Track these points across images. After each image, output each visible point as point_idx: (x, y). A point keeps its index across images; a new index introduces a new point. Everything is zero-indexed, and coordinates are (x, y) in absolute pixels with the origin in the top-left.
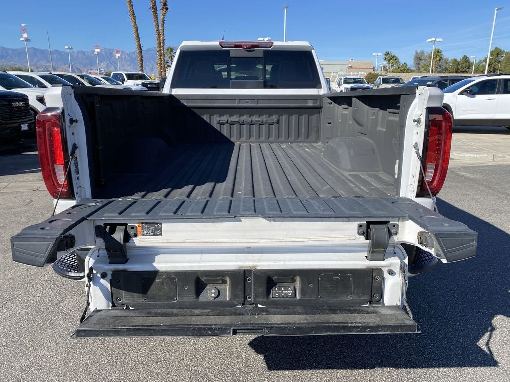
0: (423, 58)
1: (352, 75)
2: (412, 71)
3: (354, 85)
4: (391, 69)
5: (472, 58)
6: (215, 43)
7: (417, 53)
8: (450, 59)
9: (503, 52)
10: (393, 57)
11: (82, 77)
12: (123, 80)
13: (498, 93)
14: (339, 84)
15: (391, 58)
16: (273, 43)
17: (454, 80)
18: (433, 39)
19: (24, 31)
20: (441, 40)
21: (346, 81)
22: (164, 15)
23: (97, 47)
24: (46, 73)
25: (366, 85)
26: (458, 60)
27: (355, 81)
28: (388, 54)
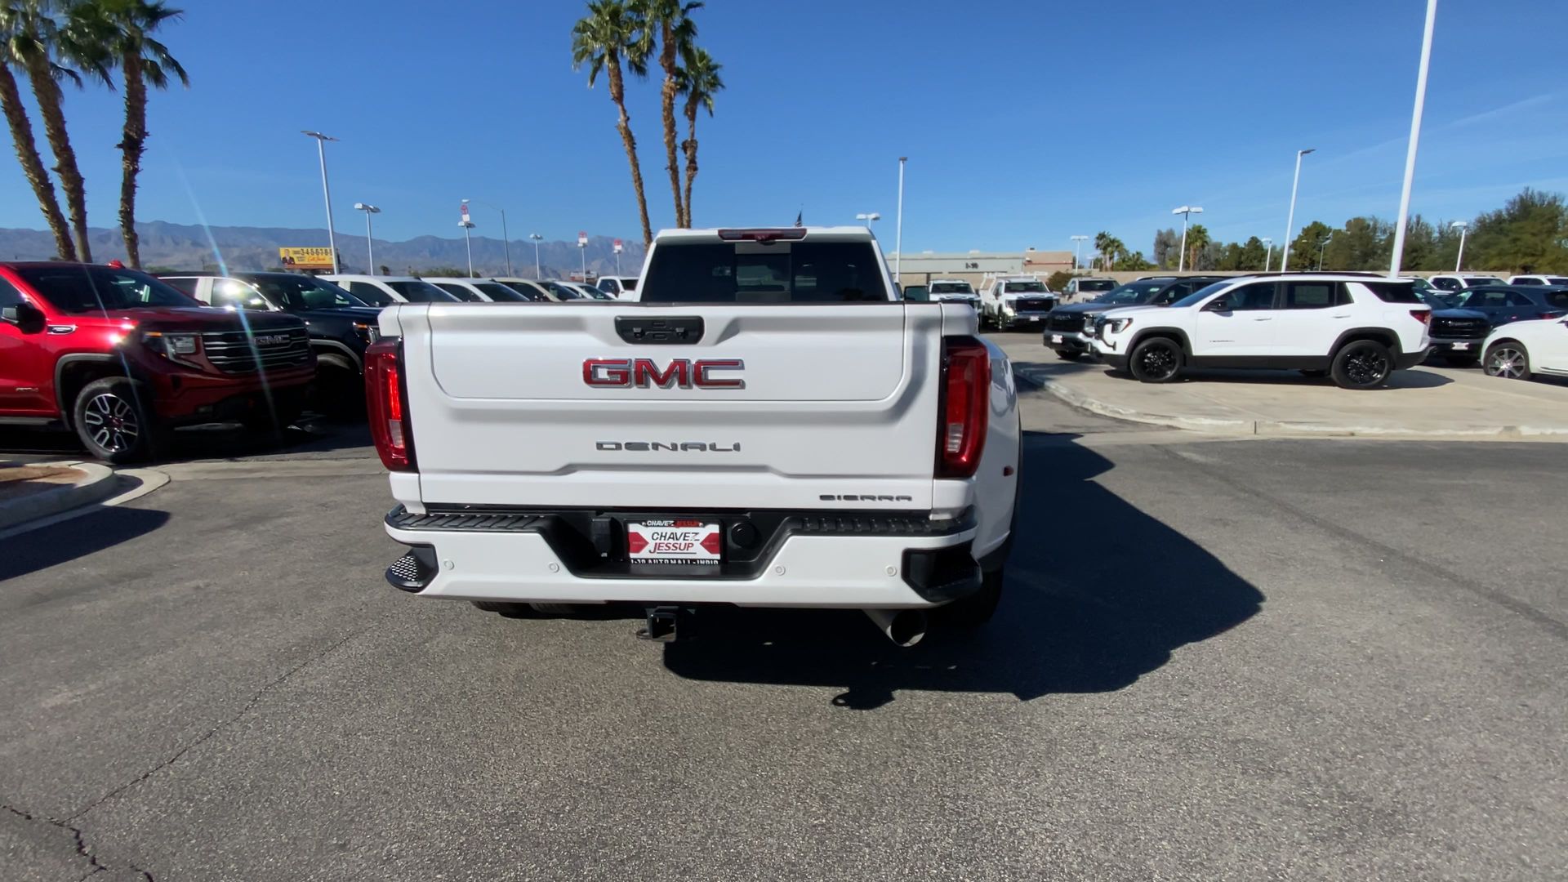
0: (1172, 242)
1: (1025, 277)
2: (1149, 267)
3: (1022, 295)
4: (1109, 264)
5: (1266, 242)
6: (712, 232)
7: (1160, 234)
8: (1225, 244)
9: (1330, 230)
10: (1113, 241)
11: (546, 286)
12: (616, 292)
13: (1277, 307)
14: (997, 294)
15: (1106, 243)
16: (805, 230)
17: (1199, 284)
18: (1185, 209)
19: (464, 210)
20: (1200, 209)
21: (1010, 288)
22: (690, 179)
23: (583, 235)
24: (485, 280)
25: (1046, 295)
26: (1241, 245)
27: (1027, 287)
28: (1102, 236)
